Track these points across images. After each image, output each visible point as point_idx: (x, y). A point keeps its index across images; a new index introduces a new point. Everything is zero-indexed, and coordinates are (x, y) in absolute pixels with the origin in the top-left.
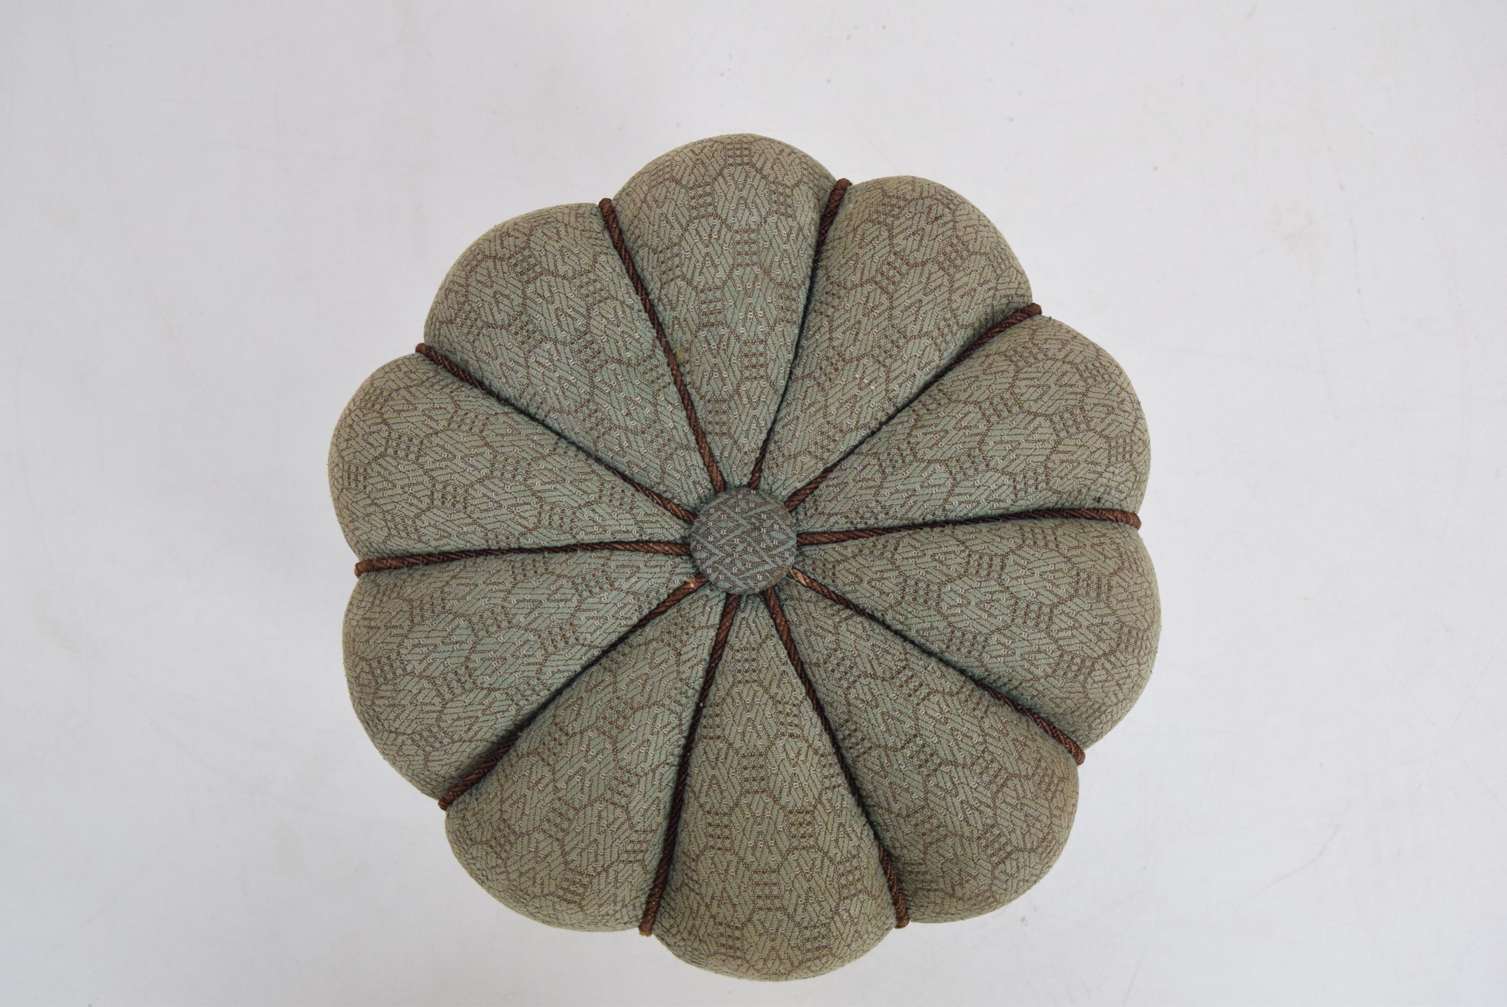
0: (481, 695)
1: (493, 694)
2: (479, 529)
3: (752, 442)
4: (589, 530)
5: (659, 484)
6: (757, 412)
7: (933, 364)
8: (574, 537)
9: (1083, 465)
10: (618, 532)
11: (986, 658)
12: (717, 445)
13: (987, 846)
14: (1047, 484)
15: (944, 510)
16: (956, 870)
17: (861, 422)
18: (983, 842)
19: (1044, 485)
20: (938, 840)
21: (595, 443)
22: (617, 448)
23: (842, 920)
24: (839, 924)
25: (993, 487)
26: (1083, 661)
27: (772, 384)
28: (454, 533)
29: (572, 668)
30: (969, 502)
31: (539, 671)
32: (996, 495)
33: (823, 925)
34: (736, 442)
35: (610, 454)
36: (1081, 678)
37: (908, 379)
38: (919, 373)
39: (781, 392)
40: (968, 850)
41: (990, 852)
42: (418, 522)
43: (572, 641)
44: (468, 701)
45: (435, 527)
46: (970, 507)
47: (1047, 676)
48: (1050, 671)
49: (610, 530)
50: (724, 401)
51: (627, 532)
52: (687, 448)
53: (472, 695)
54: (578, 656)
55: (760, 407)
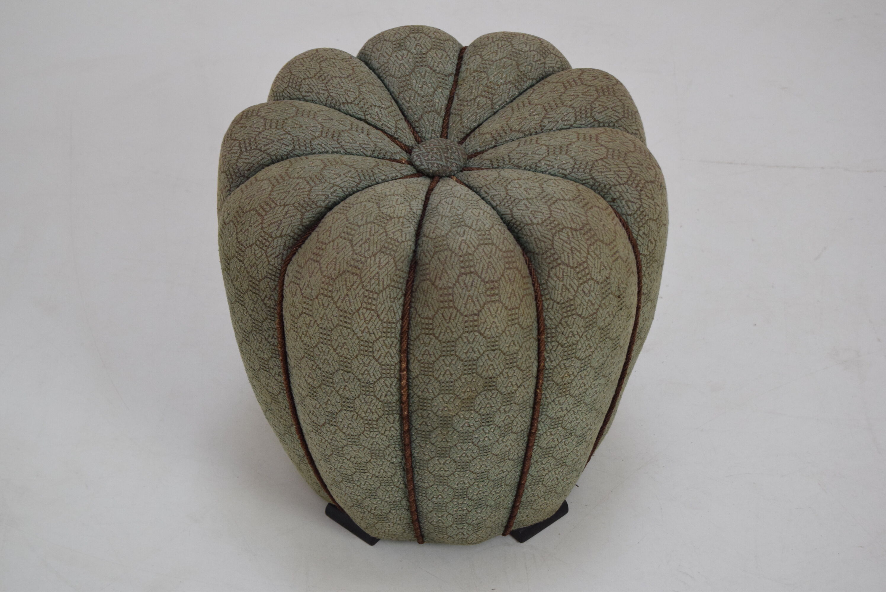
0: (281, 133)
1: (287, 135)
2: (327, 94)
3: (469, 122)
4: (373, 116)
5: (417, 121)
6: (478, 111)
7: (569, 122)
8: (365, 116)
9: (612, 173)
10: (386, 126)
11: (515, 210)
12: (453, 119)
13: (462, 262)
14: (590, 171)
15: (536, 166)
16: (441, 268)
17: (522, 129)
18: (462, 259)
19: (588, 171)
20: (442, 251)
21: (399, 94)
22: (407, 99)
23: (375, 261)
24: (372, 262)
25: (564, 162)
26: (559, 224)
27: (492, 104)
28: (315, 91)
29: (328, 149)
30: (549, 166)
31: (313, 139)
32: (563, 166)
33: (365, 257)
34: (461, 120)
35: (403, 101)
36: (554, 231)
37: (554, 122)
38: (560, 122)
39: (495, 111)
40: (452, 260)
41: (462, 265)
42: (303, 81)
43: (335, 138)
44: (274, 133)
45: (309, 85)
46: (549, 168)
47: (538, 224)
48: (540, 222)
49: (382, 122)
50: (467, 101)
51: (389, 128)
52: (439, 114)
53: (278, 131)
54: (334, 146)
55: (481, 110)
